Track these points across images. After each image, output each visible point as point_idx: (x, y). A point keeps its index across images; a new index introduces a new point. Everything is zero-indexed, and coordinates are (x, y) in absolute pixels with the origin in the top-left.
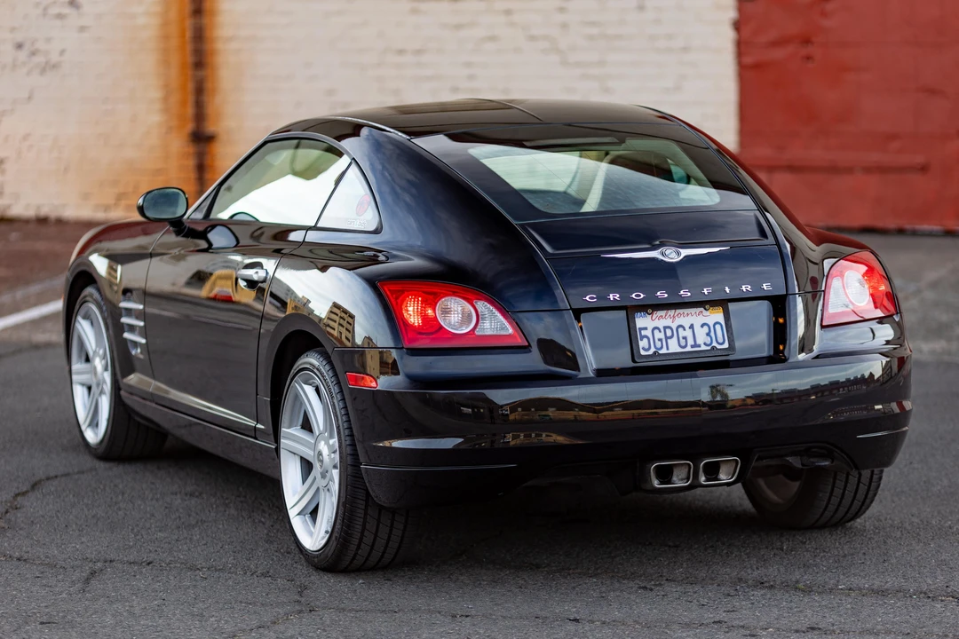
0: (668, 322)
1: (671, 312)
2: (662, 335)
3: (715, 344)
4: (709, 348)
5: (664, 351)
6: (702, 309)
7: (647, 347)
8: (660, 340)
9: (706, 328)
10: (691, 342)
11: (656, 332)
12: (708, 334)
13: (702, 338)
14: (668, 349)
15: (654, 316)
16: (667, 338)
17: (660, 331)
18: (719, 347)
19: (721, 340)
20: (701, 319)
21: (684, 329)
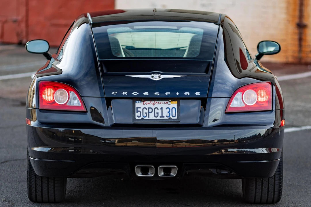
0: (151, 106)
1: (153, 102)
2: (147, 111)
3: (171, 117)
4: (168, 118)
5: (147, 118)
6: (168, 101)
7: (139, 116)
8: (146, 113)
9: (168, 110)
10: (160, 115)
11: (145, 109)
12: (169, 112)
14: (149, 117)
15: (145, 103)
16: (149, 112)
18: (173, 118)
19: (174, 115)
20: (167, 106)
21: (158, 109)
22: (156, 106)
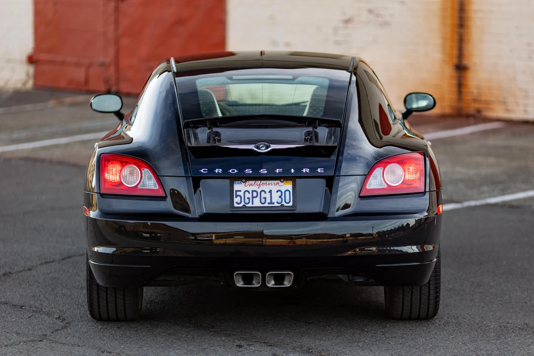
0: (255, 188)
1: (258, 182)
2: (250, 196)
3: (283, 203)
4: (279, 205)
5: (250, 205)
6: (279, 181)
7: (239, 202)
8: (249, 198)
9: (279, 193)
10: (268, 200)
11: (247, 193)
12: (280, 197)
13: (276, 198)
14: (253, 204)
15: (247, 184)
16: (253, 197)
17: (249, 193)
18: (286, 205)
19: (288, 201)
20: (278, 188)
21: (265, 193)
22: (262, 188)
